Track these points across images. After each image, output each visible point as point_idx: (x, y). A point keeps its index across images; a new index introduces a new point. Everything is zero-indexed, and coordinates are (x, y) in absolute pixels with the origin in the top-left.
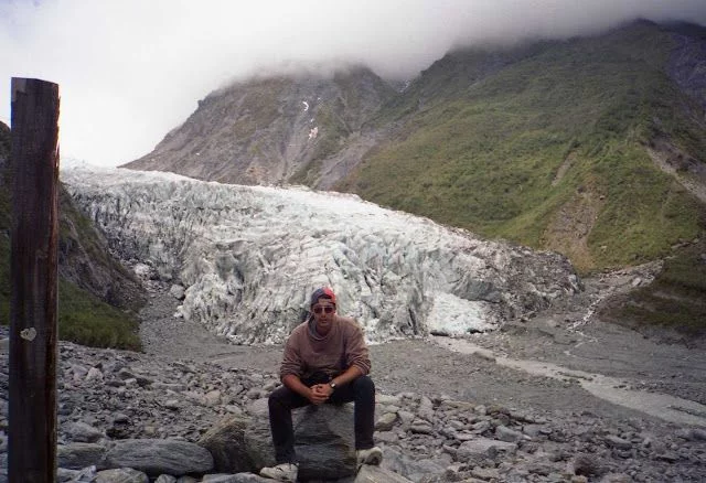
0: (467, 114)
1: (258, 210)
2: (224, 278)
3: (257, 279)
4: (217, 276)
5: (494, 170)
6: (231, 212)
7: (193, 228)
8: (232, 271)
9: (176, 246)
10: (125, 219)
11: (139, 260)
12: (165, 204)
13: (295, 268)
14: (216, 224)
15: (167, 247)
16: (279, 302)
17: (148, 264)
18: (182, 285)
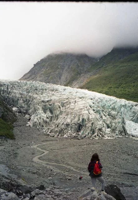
0: (122, 67)
1: (56, 90)
2: (45, 113)
3: (58, 113)
4: (43, 111)
5: (133, 83)
6: (47, 90)
7: (34, 96)
8: (48, 110)
9: (27, 102)
10: (10, 92)
11: (14, 106)
12: (24, 88)
13: (74, 109)
14: (42, 94)
15: (24, 102)
16: (69, 121)
17: (17, 107)
18: (29, 115)
